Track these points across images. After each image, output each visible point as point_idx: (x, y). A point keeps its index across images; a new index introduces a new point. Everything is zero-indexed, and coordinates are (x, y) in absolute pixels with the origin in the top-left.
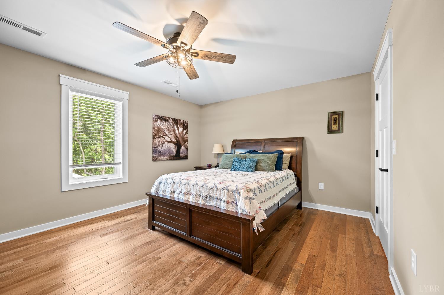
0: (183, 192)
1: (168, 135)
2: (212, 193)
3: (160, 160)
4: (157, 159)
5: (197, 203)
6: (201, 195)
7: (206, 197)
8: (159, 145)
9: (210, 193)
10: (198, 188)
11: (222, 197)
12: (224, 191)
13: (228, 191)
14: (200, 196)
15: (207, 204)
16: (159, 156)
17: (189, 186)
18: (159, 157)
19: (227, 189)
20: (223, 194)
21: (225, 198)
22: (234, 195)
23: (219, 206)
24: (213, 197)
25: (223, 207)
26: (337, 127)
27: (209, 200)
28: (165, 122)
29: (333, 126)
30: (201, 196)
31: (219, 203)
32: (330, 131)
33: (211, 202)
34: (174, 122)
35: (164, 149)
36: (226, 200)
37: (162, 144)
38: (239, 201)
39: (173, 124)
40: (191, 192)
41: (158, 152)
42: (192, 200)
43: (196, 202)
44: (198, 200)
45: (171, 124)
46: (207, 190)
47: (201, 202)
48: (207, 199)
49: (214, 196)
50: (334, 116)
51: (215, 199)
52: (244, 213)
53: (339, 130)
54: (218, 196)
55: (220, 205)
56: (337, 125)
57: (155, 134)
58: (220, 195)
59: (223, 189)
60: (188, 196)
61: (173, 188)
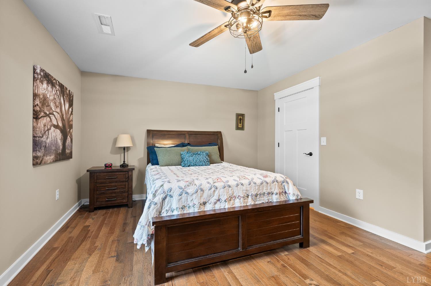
0: (223, 198)
1: (54, 113)
2: (263, 189)
3: (45, 163)
4: (42, 161)
5: (247, 206)
6: (250, 194)
7: (256, 195)
8: (45, 133)
9: (260, 189)
10: (244, 188)
11: (273, 190)
12: (274, 183)
13: (278, 183)
14: (248, 197)
15: (257, 203)
16: (44, 155)
17: (230, 189)
18: (45, 158)
19: (277, 181)
20: (274, 187)
21: (277, 190)
22: (283, 185)
23: (271, 201)
24: (264, 193)
25: (275, 199)
26: (241, 126)
27: (260, 198)
28: (52, 88)
29: (239, 124)
30: (250, 197)
31: (270, 198)
32: (238, 128)
33: (262, 199)
34: (61, 90)
35: (50, 140)
36: (278, 192)
37: (48, 130)
38: (288, 189)
39: (60, 94)
40: (234, 195)
41: (43, 146)
42: (238, 204)
43: (245, 205)
44: (247, 202)
45: (58, 92)
46: (257, 187)
47: (250, 203)
48: (257, 197)
49: (264, 191)
50: (240, 117)
51: (266, 195)
52: (298, 198)
53: (242, 128)
54: (269, 191)
55: (272, 199)
56: (241, 124)
57: (40, 108)
58: (271, 189)
59: (273, 182)
60: (232, 201)
61: (202, 198)
